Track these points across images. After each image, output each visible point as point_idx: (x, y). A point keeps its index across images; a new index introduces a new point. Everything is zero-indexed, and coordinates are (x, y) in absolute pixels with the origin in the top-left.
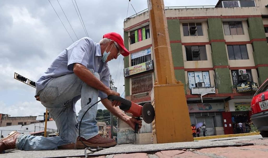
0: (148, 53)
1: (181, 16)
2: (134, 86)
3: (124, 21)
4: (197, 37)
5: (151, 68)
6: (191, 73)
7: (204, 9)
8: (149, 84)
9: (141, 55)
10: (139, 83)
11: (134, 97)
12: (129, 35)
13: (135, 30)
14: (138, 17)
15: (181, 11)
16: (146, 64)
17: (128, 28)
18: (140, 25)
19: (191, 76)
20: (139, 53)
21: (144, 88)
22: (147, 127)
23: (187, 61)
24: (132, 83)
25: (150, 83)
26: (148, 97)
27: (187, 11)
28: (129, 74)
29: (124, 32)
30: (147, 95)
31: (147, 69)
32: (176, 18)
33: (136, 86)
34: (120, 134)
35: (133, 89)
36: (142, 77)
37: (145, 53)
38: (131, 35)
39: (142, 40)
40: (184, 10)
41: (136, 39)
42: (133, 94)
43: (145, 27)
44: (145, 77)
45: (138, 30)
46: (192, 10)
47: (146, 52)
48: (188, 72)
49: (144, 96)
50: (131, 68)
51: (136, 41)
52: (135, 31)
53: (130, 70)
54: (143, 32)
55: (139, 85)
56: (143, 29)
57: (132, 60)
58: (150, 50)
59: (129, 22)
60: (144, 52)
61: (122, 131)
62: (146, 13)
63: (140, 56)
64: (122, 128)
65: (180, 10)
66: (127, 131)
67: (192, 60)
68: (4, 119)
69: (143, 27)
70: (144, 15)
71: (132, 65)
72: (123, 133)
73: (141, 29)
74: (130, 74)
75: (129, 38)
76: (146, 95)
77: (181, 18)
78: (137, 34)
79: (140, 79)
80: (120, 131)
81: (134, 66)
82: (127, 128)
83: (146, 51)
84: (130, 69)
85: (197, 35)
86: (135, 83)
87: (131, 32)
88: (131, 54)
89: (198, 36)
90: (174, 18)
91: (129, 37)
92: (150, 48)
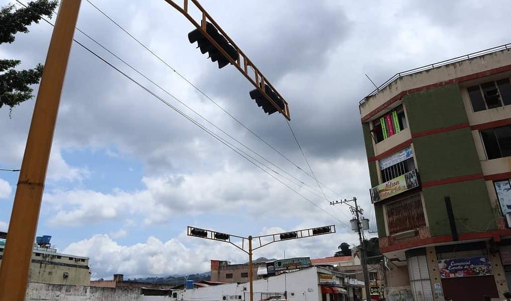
0: (408, 155)
1: (460, 76)
2: (391, 219)
3: (359, 104)
4: (504, 108)
5: (415, 185)
6: (502, 184)
7: (508, 50)
8: (417, 214)
9: (396, 160)
10: (399, 213)
11: (394, 239)
12: (371, 128)
13: (381, 117)
14: (381, 94)
15: (460, 66)
16: (407, 178)
17: (367, 115)
18: (387, 107)
19: (503, 189)
20: (392, 157)
21: (410, 222)
22: (425, 296)
23: (489, 159)
24: (388, 213)
25: (419, 212)
26: (418, 239)
27: (470, 63)
28: (379, 198)
29: (362, 123)
30: (416, 235)
31: (409, 186)
32: (451, 81)
33: (395, 217)
34: (390, 298)
35: (391, 225)
36: (404, 200)
37: (402, 156)
38: (374, 126)
39: (394, 133)
40: (463, 62)
41: (385, 134)
42: (391, 233)
43: (396, 109)
44: (409, 202)
45: (384, 116)
46: (482, 59)
47: (405, 155)
48: (494, 182)
49: (411, 237)
50: (381, 186)
51: (384, 137)
52: (381, 119)
53: (380, 191)
54: (394, 117)
55: (401, 216)
56: (393, 113)
57: (382, 172)
58: (411, 150)
59: (367, 106)
60: (401, 154)
61: (394, 292)
62: (392, 84)
63: (395, 163)
64: (392, 288)
65: (457, 64)
66: (402, 292)
67: (500, 157)
68: (222, 268)
69: (392, 110)
70: (390, 89)
71: (384, 181)
72: (396, 297)
73: (389, 114)
74: (381, 198)
75: (372, 133)
76: (414, 234)
77: (460, 80)
78: (384, 125)
79: (400, 205)
80: (389, 294)
81: (387, 183)
82: (402, 288)
83: (404, 153)
84: (380, 189)
85: (503, 104)
86: (392, 213)
87: (374, 122)
88: (379, 161)
89: (505, 105)
90: (447, 83)
91: (372, 131)
92: (410, 146)
